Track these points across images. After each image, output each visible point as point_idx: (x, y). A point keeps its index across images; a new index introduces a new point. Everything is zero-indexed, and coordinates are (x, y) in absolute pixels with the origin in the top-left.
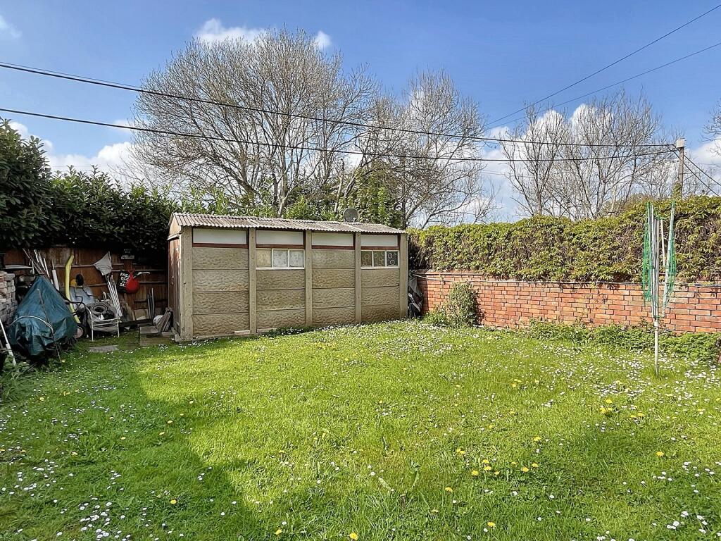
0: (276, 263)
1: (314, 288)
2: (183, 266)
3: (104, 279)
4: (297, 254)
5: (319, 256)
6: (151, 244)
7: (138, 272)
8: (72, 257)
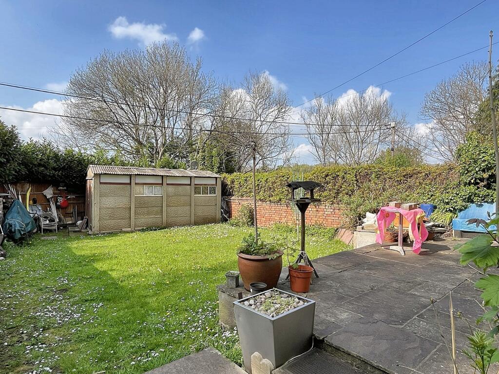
0: (147, 193)
1: (167, 206)
2: (94, 194)
3: (48, 200)
4: (158, 187)
5: (171, 189)
6: (76, 181)
7: (68, 196)
8: (30, 188)
